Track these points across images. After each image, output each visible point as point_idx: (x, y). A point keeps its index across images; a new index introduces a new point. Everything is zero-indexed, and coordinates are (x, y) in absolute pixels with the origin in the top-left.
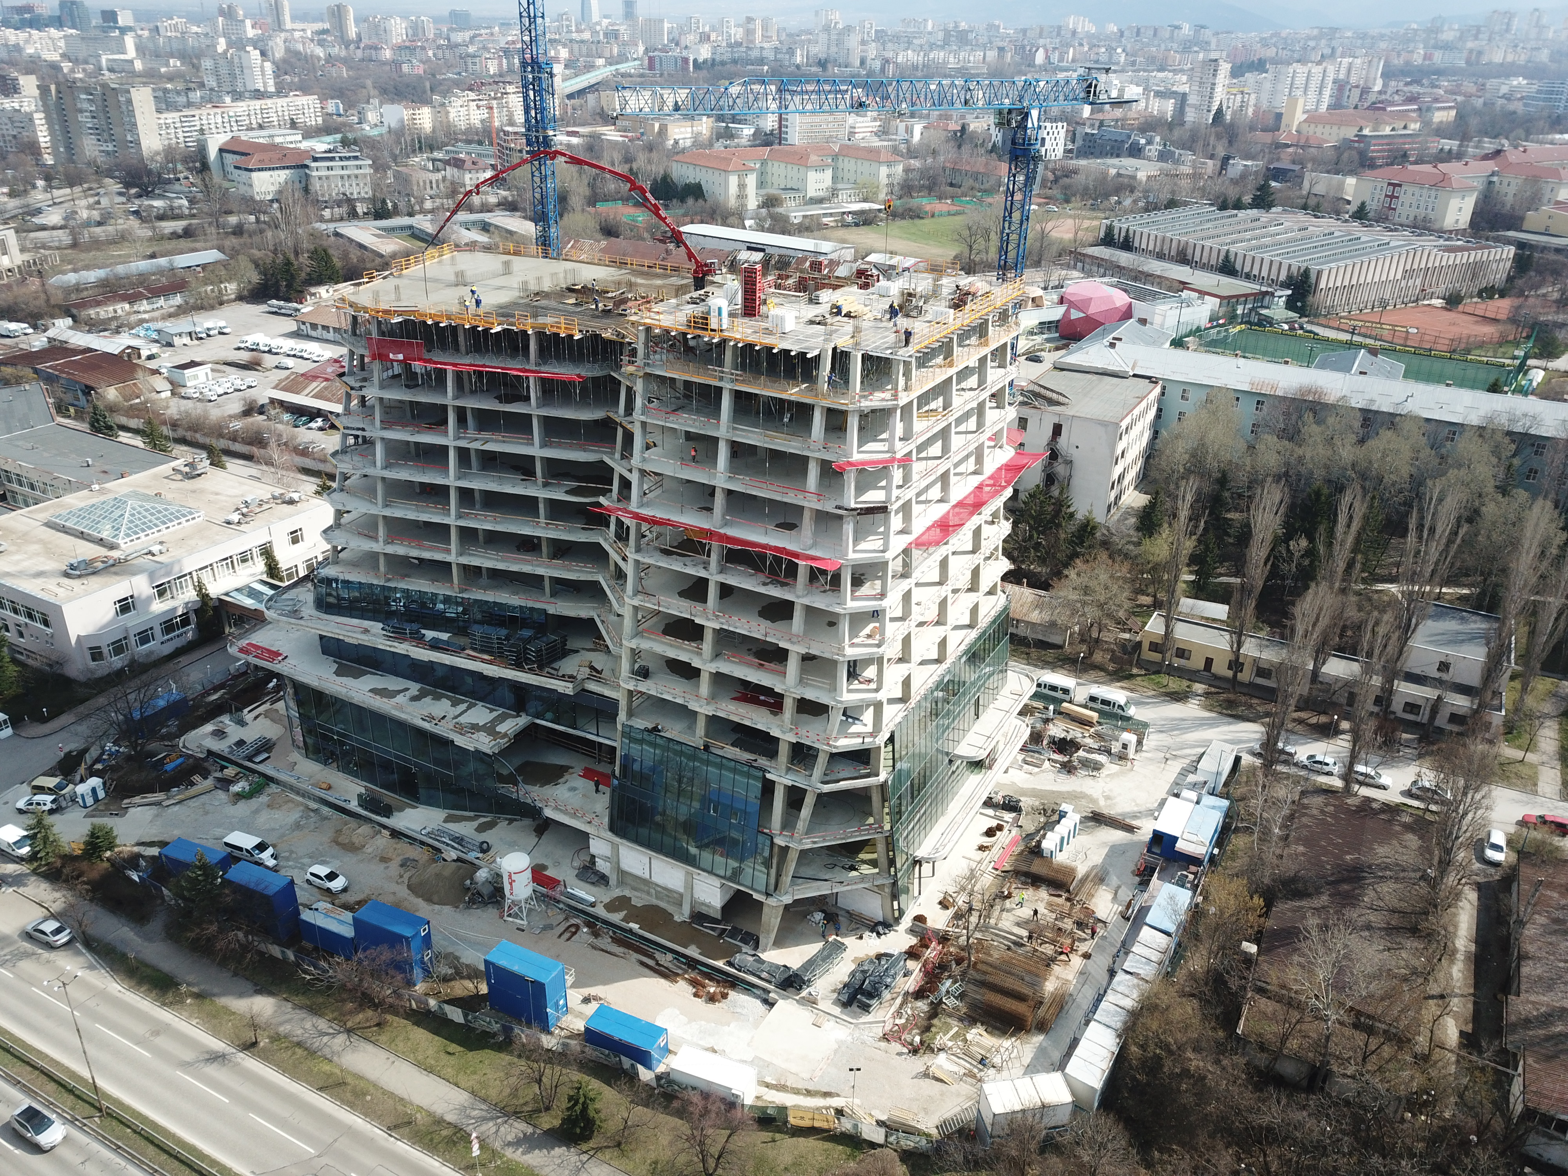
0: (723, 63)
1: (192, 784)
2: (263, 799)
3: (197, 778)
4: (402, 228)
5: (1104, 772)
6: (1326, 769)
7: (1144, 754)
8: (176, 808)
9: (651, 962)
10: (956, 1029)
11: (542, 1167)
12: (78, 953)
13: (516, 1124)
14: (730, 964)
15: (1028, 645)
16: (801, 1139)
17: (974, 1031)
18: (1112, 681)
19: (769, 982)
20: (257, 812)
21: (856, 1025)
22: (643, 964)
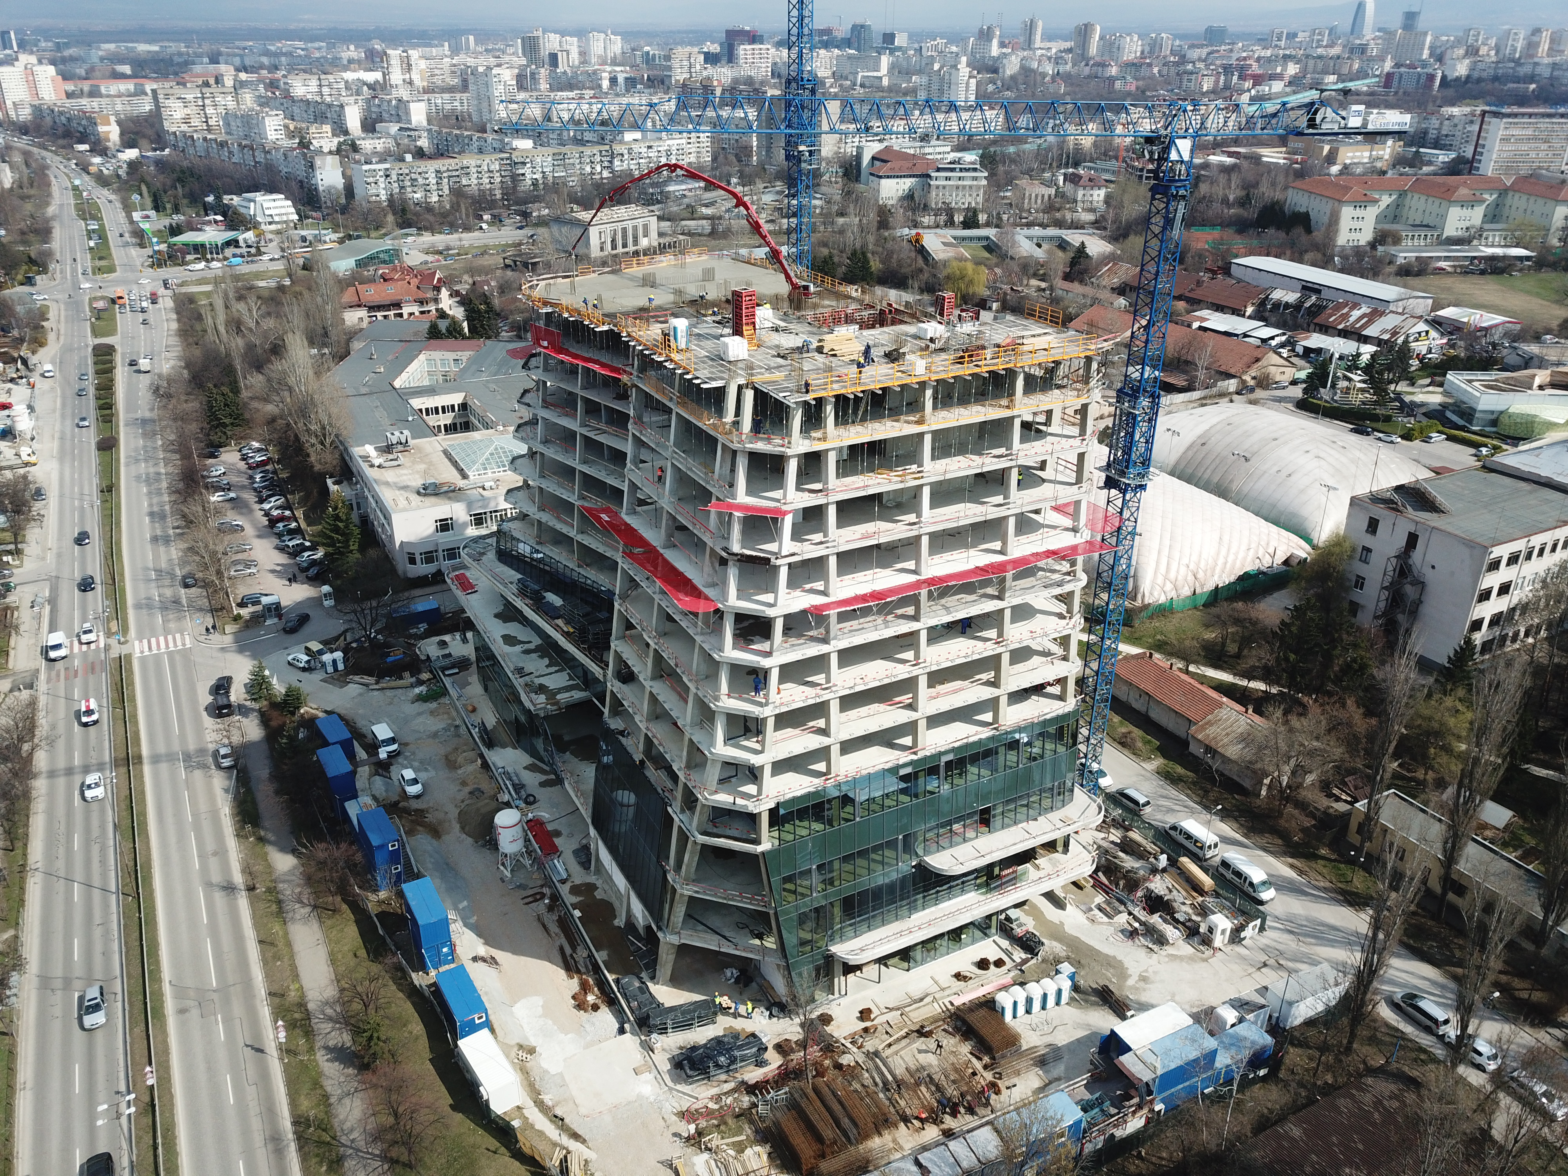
0: (1479, 80)
1: (401, 678)
2: (434, 705)
3: (407, 674)
4: (979, 239)
5: (1169, 950)
6: (1478, 1060)
7: (1239, 949)
8: (376, 693)
9: (568, 950)
10: (743, 1137)
11: (328, 1078)
12: (230, 778)
13: (345, 1035)
14: (617, 981)
15: (1213, 781)
16: (517, 1163)
17: (758, 1149)
18: (1285, 854)
19: (632, 1012)
20: (420, 714)
21: (671, 1089)
22: (562, 949)
